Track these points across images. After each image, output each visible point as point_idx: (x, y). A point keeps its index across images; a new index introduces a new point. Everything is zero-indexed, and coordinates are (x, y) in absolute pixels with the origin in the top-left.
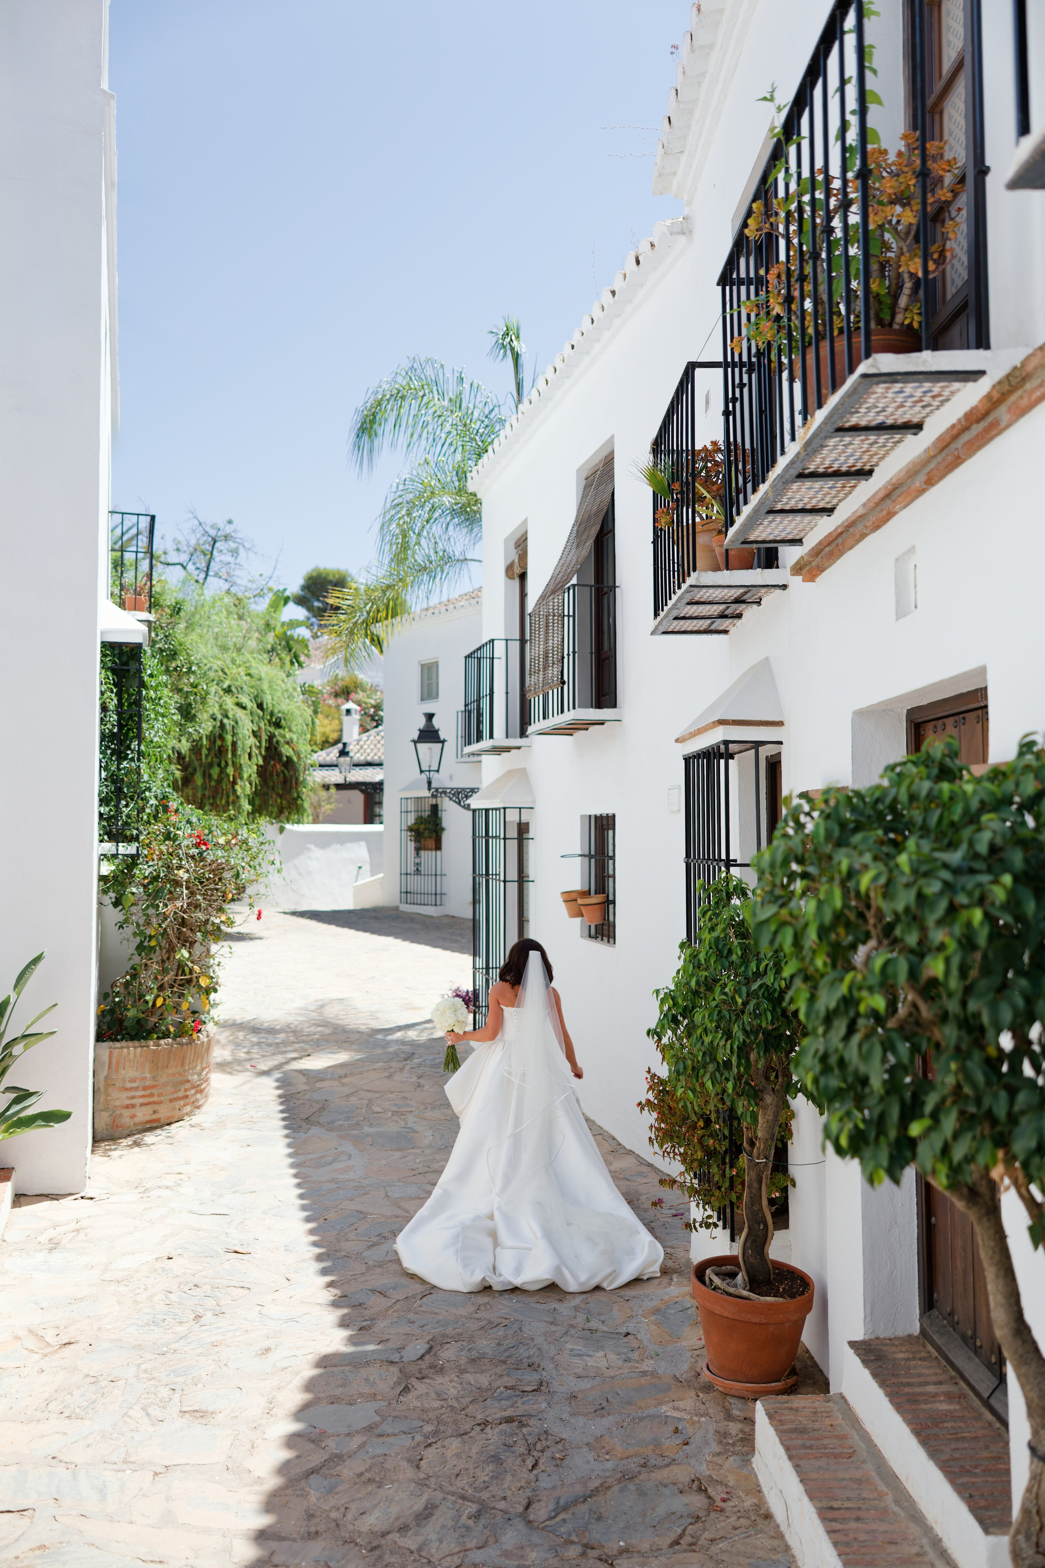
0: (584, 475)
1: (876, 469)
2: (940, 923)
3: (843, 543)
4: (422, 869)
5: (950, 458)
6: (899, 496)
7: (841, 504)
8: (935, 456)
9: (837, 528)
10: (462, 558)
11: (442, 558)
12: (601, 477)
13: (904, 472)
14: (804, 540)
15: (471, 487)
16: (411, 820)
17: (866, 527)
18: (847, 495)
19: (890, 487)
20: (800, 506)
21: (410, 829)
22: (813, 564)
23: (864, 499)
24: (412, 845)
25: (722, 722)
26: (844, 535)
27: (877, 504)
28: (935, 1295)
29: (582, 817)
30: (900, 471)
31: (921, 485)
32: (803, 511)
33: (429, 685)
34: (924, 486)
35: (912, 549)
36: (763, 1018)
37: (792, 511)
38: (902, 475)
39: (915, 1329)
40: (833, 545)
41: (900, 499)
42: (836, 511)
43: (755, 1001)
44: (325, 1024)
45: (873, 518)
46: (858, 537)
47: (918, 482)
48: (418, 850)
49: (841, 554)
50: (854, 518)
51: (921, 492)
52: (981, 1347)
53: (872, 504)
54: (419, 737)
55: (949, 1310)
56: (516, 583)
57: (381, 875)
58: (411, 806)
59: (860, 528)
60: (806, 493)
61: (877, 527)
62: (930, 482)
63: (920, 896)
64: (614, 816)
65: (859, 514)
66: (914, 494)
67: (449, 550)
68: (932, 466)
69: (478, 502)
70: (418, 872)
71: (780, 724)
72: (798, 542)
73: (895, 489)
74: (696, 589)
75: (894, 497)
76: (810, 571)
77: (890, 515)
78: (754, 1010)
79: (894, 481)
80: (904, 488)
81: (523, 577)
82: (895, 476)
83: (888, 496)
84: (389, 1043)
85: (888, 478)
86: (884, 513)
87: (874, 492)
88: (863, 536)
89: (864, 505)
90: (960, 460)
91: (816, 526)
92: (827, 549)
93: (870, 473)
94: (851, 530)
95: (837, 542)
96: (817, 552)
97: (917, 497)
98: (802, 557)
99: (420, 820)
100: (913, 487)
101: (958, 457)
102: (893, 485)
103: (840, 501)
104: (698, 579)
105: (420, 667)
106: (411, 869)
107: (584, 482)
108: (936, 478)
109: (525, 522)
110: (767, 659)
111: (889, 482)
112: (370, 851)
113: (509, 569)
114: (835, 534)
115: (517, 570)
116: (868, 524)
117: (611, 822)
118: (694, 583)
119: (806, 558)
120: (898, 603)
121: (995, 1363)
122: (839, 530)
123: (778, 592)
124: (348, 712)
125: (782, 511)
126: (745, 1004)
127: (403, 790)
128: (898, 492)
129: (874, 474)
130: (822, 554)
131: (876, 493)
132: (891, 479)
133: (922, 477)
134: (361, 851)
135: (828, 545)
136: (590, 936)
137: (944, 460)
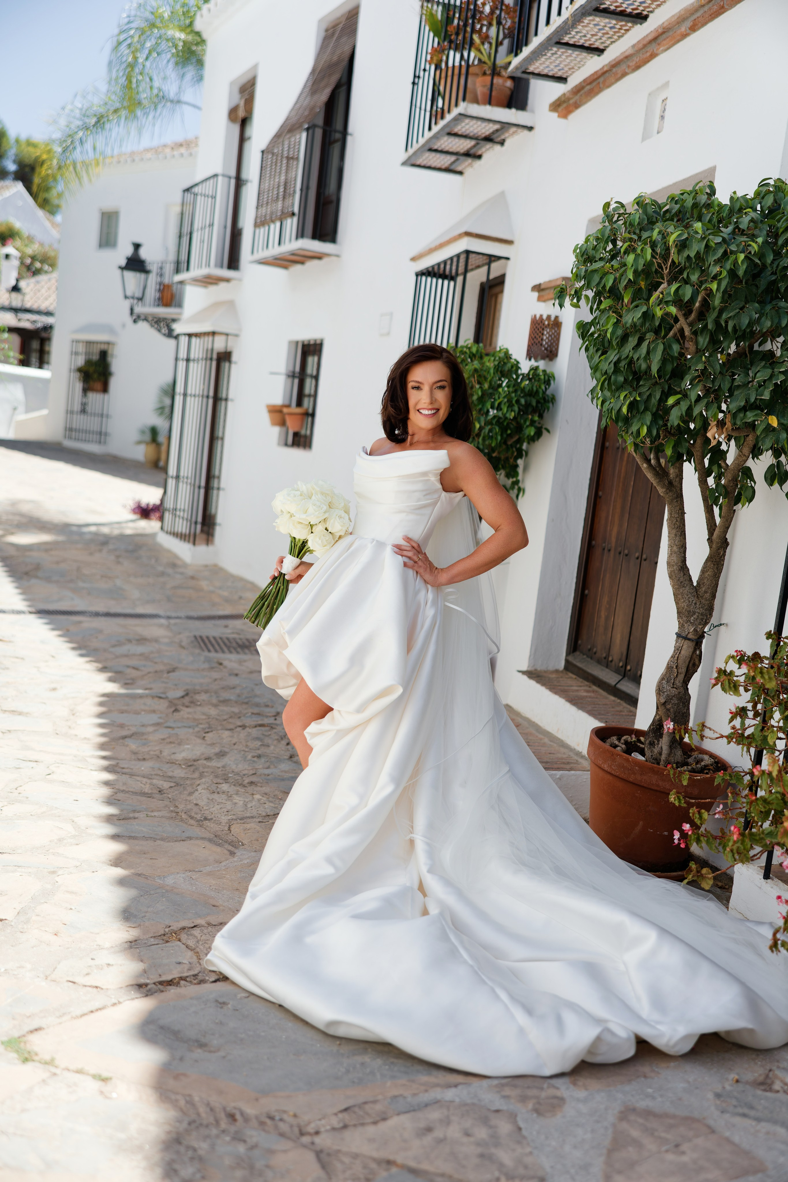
0: (324, 26)
1: (651, 15)
2: (717, 261)
3: (604, 82)
4: (89, 409)
5: (715, 7)
6: (665, 40)
7: (612, 47)
8: (703, 6)
9: (603, 67)
10: (176, 99)
11: (157, 96)
12: (343, 29)
13: (676, 18)
14: (569, 79)
15: (199, 25)
16: (80, 361)
17: (629, 67)
18: (619, 37)
19: (660, 31)
20: (581, 42)
21: (80, 370)
22: (571, 102)
23: (634, 41)
24: (79, 386)
25: (468, 234)
26: (607, 74)
27: (645, 46)
28: (580, 642)
29: (290, 342)
30: (673, 16)
31: (686, 30)
32: (582, 47)
33: (108, 234)
34: (688, 31)
35: (666, 85)
36: (494, 439)
37: (574, 46)
38: (673, 20)
39: (562, 665)
40: (595, 84)
41: (665, 42)
42: (606, 53)
43: (489, 427)
44: (22, 515)
45: (636, 59)
46: (619, 75)
47: (683, 29)
48: (85, 391)
49: (600, 90)
50: (622, 57)
51: (685, 36)
52: (611, 661)
53: (641, 46)
54: (127, 264)
55: (589, 647)
56: (236, 128)
57: (45, 412)
58: (81, 348)
59: (623, 67)
60: (592, 29)
61: (638, 67)
62: (694, 28)
63: (707, 246)
64: (322, 341)
65: (627, 54)
66: (679, 38)
67: (165, 88)
68: (699, 14)
69: (203, 42)
70: (83, 411)
71: (509, 242)
72: (562, 80)
73: (664, 33)
74: (462, 117)
75: (659, 41)
76: (566, 108)
77: (653, 56)
78: (488, 433)
79: (665, 25)
80: (671, 33)
81: (244, 123)
82: (667, 21)
83: (655, 39)
84: (84, 533)
85: (660, 23)
86: (648, 54)
87: (645, 35)
88: (624, 75)
89: (634, 46)
90: (722, 10)
91: (583, 65)
92: (588, 87)
93: (645, 18)
94: (614, 70)
95: (598, 81)
96: (578, 90)
97: (679, 41)
98: (564, 94)
99: (88, 362)
100: (679, 32)
101: (723, 7)
102: (664, 29)
103: (612, 42)
104: (466, 109)
105: (101, 214)
106: (77, 407)
107: (322, 34)
108: (700, 25)
109: (255, 67)
110: (502, 194)
111: (660, 26)
112: (26, 393)
113: (232, 113)
114: (600, 72)
115: (241, 114)
116: (631, 64)
117: (318, 348)
118: (463, 112)
119: (568, 95)
120: (645, 128)
121: (622, 667)
122: (605, 69)
123: (526, 132)
124: (7, 256)
125: (567, 44)
126: (481, 429)
127: (77, 331)
128: (664, 36)
129: (648, 20)
130: (582, 92)
131: (647, 35)
132: (663, 23)
133: (688, 23)
134: (17, 392)
135: (590, 83)
136: (286, 445)
137: (710, 9)
